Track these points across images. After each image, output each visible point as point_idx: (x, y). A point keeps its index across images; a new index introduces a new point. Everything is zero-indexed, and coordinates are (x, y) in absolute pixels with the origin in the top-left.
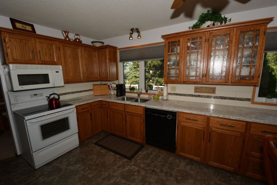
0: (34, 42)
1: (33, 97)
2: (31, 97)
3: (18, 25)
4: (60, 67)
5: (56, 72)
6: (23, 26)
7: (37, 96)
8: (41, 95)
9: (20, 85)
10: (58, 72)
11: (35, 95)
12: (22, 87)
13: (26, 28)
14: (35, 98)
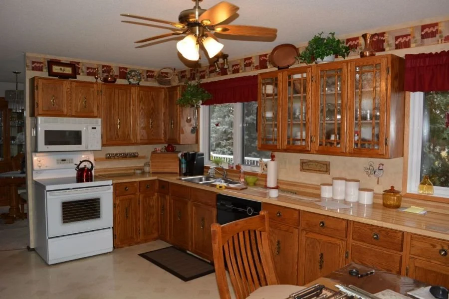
0: (69, 87)
1: (60, 163)
2: (58, 163)
3: (56, 69)
4: (99, 120)
5: (93, 128)
6: (61, 69)
7: (66, 162)
8: (71, 161)
9: (45, 144)
10: (95, 128)
11: (63, 160)
12: (48, 148)
13: (64, 70)
14: (63, 165)
